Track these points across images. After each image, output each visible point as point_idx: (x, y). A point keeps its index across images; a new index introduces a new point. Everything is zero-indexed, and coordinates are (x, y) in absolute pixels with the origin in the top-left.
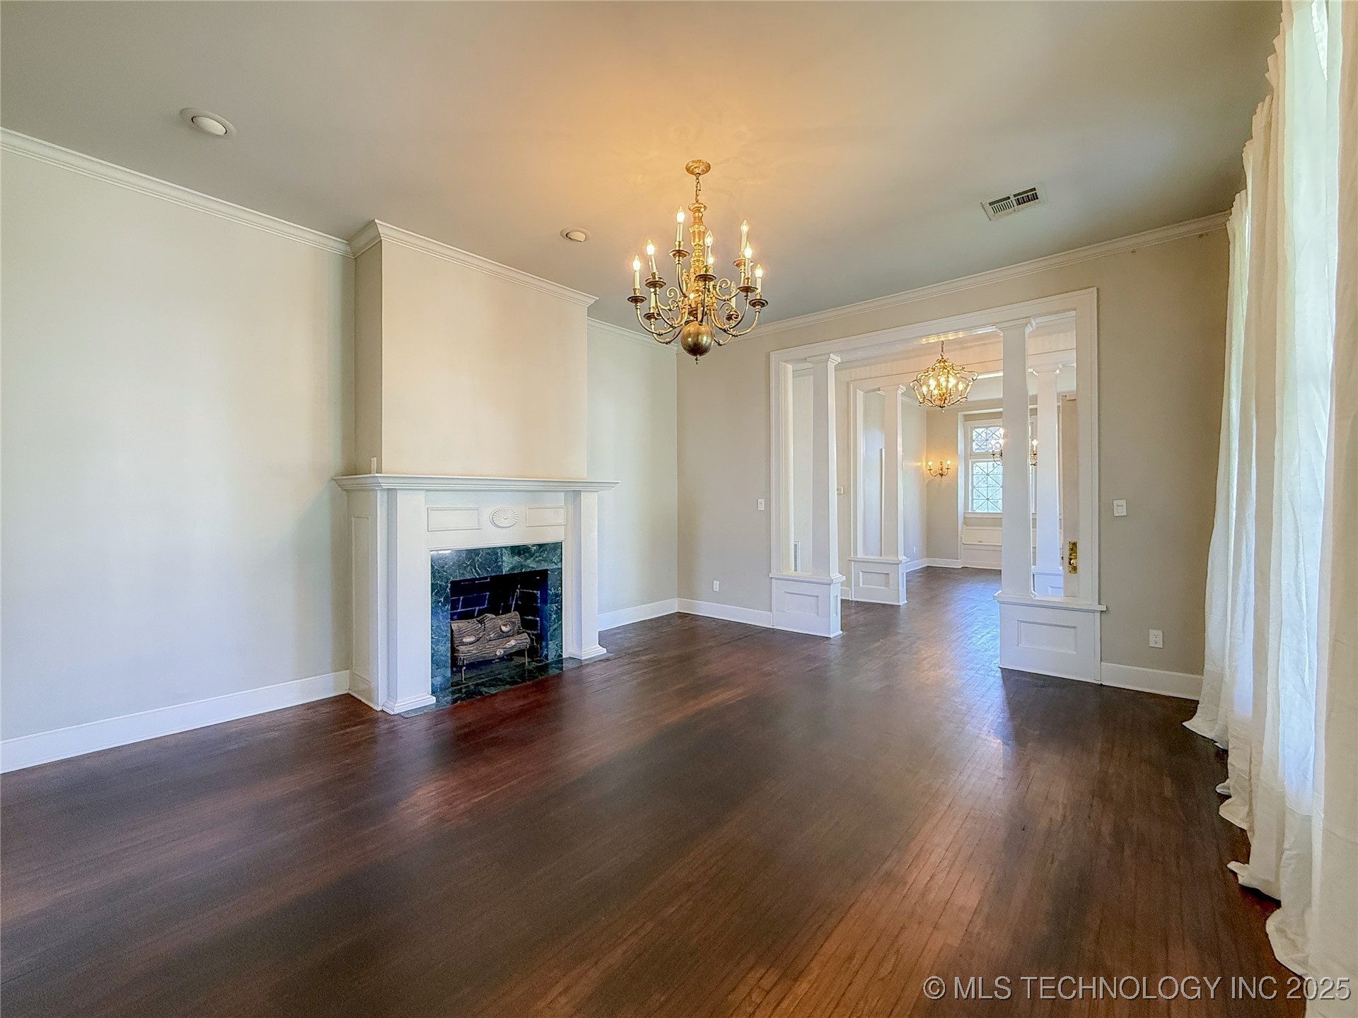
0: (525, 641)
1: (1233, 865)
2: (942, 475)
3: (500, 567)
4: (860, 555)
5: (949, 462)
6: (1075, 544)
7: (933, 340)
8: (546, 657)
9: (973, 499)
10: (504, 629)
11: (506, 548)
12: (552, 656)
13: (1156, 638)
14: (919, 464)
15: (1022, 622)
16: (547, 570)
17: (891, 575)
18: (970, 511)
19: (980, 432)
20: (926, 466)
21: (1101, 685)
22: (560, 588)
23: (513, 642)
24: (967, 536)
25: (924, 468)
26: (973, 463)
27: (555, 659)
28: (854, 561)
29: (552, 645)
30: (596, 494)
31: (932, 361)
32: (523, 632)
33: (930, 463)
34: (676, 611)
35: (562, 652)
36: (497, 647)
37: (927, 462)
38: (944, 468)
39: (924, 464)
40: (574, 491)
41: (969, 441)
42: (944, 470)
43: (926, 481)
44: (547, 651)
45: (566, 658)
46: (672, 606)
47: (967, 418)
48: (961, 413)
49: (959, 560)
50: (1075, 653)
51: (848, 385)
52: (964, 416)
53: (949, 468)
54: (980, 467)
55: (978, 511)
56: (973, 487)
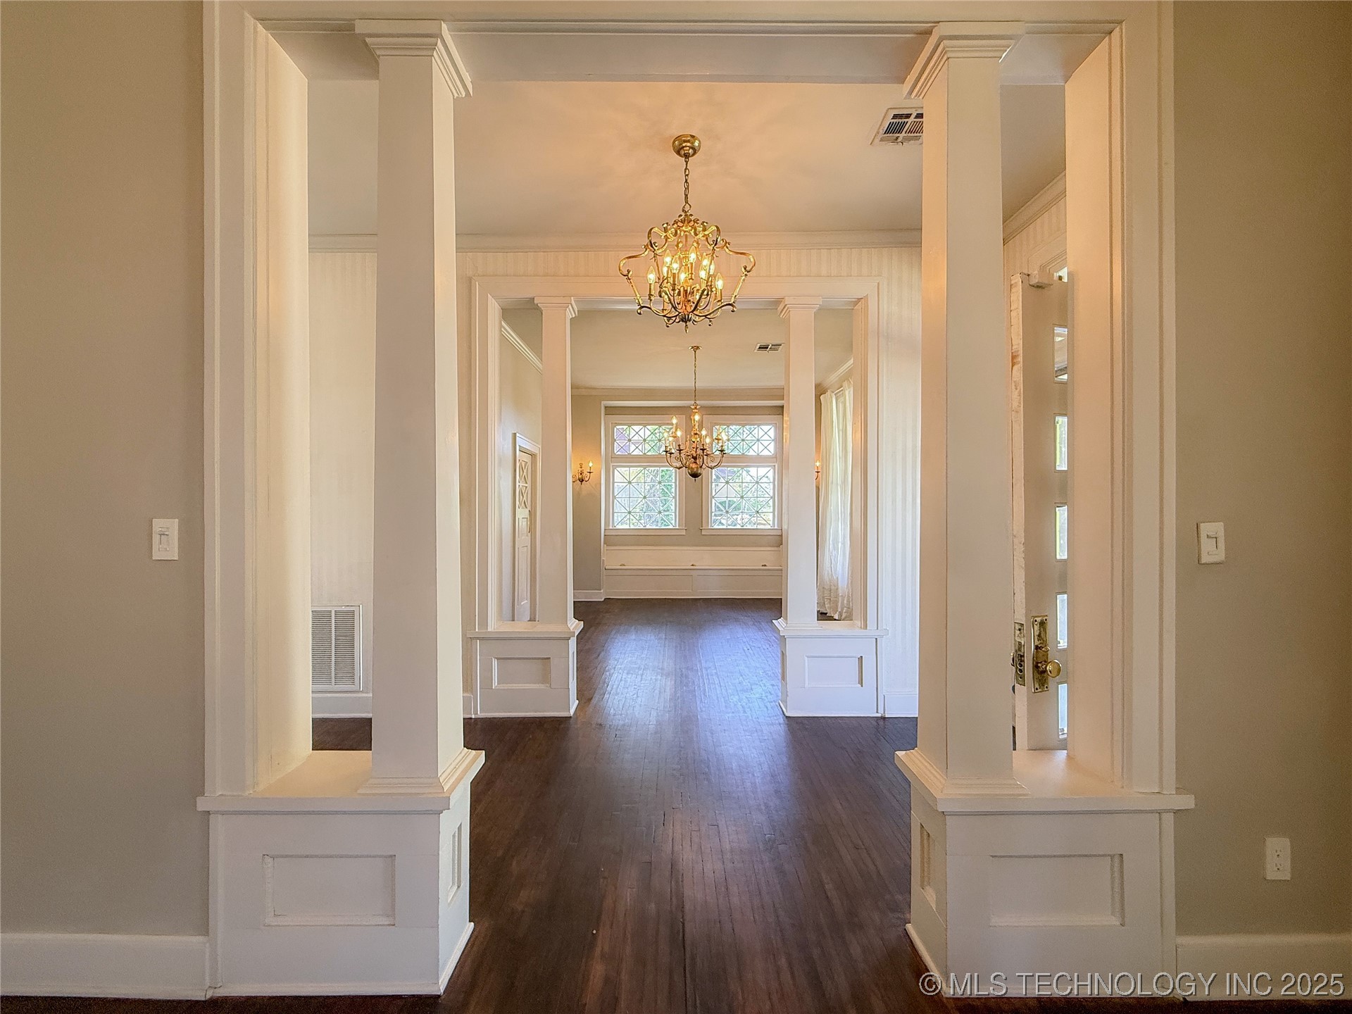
2: (583, 480)
4: (493, 625)
5: (591, 464)
9: (613, 513)
17: (554, 662)
18: (611, 528)
19: (622, 432)
24: (612, 559)
26: (615, 467)
38: (585, 472)
41: (611, 441)
47: (610, 411)
48: (604, 403)
49: (602, 591)
50: (1115, 921)
51: (471, 283)
52: (606, 407)
53: (590, 473)
54: (621, 474)
55: (620, 527)
56: (614, 497)
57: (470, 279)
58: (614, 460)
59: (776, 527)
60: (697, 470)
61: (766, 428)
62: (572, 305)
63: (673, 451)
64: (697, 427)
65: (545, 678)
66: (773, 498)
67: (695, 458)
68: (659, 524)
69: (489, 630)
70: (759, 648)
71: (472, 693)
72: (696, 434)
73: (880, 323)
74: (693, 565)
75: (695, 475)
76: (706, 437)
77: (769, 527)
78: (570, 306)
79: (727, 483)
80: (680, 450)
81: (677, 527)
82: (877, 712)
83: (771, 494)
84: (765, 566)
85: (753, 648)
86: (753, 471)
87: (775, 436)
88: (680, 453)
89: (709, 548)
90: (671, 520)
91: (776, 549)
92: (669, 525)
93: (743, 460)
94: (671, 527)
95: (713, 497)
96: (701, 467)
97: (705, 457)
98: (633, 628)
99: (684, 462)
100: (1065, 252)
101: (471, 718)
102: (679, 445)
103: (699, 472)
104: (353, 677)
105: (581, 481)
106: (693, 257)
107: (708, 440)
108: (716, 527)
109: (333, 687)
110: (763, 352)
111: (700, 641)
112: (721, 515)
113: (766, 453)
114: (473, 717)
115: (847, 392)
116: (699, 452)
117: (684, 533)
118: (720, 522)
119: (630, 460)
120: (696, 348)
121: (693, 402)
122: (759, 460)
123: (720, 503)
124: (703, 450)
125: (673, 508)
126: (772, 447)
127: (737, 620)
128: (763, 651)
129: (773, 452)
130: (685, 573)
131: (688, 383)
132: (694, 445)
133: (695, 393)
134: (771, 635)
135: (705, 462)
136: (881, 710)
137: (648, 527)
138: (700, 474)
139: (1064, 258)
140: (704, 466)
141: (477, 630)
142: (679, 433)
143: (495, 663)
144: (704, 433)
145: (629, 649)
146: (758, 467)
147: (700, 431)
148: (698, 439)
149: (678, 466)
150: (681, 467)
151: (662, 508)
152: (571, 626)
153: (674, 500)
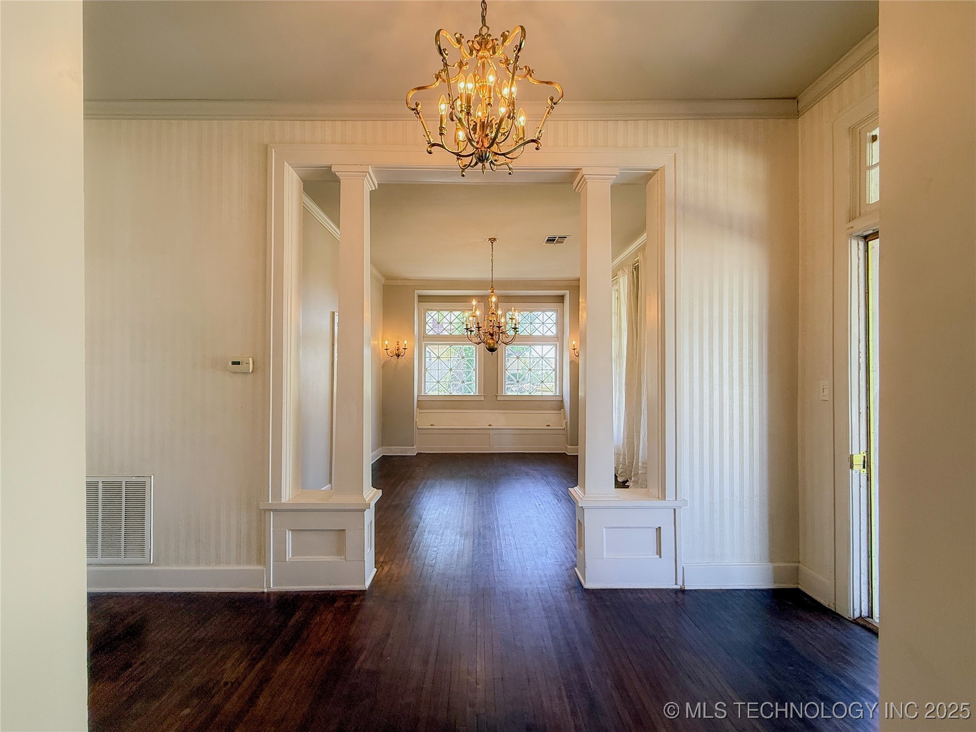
2: (399, 355)
4: (288, 495)
5: (405, 342)
9: (425, 382)
14: (376, 342)
18: (423, 394)
19: (432, 316)
20: (382, 344)
24: (423, 420)
25: (380, 346)
26: (426, 345)
28: (275, 511)
33: (386, 342)
37: (383, 341)
39: (380, 343)
41: (423, 323)
42: (401, 349)
43: (382, 362)
47: (422, 299)
48: (418, 292)
49: (415, 447)
51: (267, 150)
52: (419, 296)
53: (405, 349)
54: (432, 350)
55: (431, 393)
56: (426, 370)
57: (266, 147)
58: (424, 338)
59: (558, 394)
60: (494, 346)
61: (549, 314)
62: (369, 174)
63: (473, 329)
64: (493, 308)
65: (340, 550)
66: (555, 370)
67: (492, 335)
68: (463, 391)
69: (283, 500)
70: (549, 503)
71: (265, 565)
72: (493, 314)
73: (677, 193)
74: (490, 425)
75: (492, 350)
76: (501, 317)
77: (551, 394)
78: (368, 175)
79: (518, 358)
80: (479, 328)
81: (477, 394)
82: (676, 584)
83: (554, 367)
84: (549, 426)
85: (543, 503)
86: (538, 348)
87: (557, 320)
88: (479, 330)
89: (502, 411)
90: (471, 388)
91: (557, 412)
92: (470, 392)
93: (531, 340)
94: (472, 394)
95: (507, 370)
96: (497, 342)
97: (501, 334)
98: (438, 482)
99: (483, 337)
100: (876, 112)
101: (263, 592)
102: (478, 323)
103: (496, 347)
104: (143, 550)
105: (398, 356)
106: (491, 79)
107: (503, 320)
108: (509, 394)
109: (122, 559)
110: (550, 245)
111: (496, 496)
112: (513, 384)
113: (549, 334)
114: (266, 590)
115: (621, 280)
116: (496, 329)
117: (483, 399)
118: (511, 390)
119: (438, 339)
120: (493, 240)
121: (490, 291)
122: (543, 340)
123: (512, 374)
124: (499, 327)
125: (474, 378)
126: (554, 329)
127: (527, 474)
128: (552, 506)
129: (555, 333)
130: (485, 432)
131: (487, 276)
132: (491, 324)
133: (492, 285)
134: (558, 489)
135: (501, 338)
136: (680, 583)
138: (496, 349)
139: (875, 118)
140: (499, 342)
141: (270, 502)
142: (478, 313)
143: (289, 535)
144: (500, 312)
145: (432, 505)
146: (543, 345)
147: (497, 311)
148: (495, 319)
149: (477, 342)
150: (480, 343)
151: (465, 379)
152: (367, 497)
153: (474, 372)
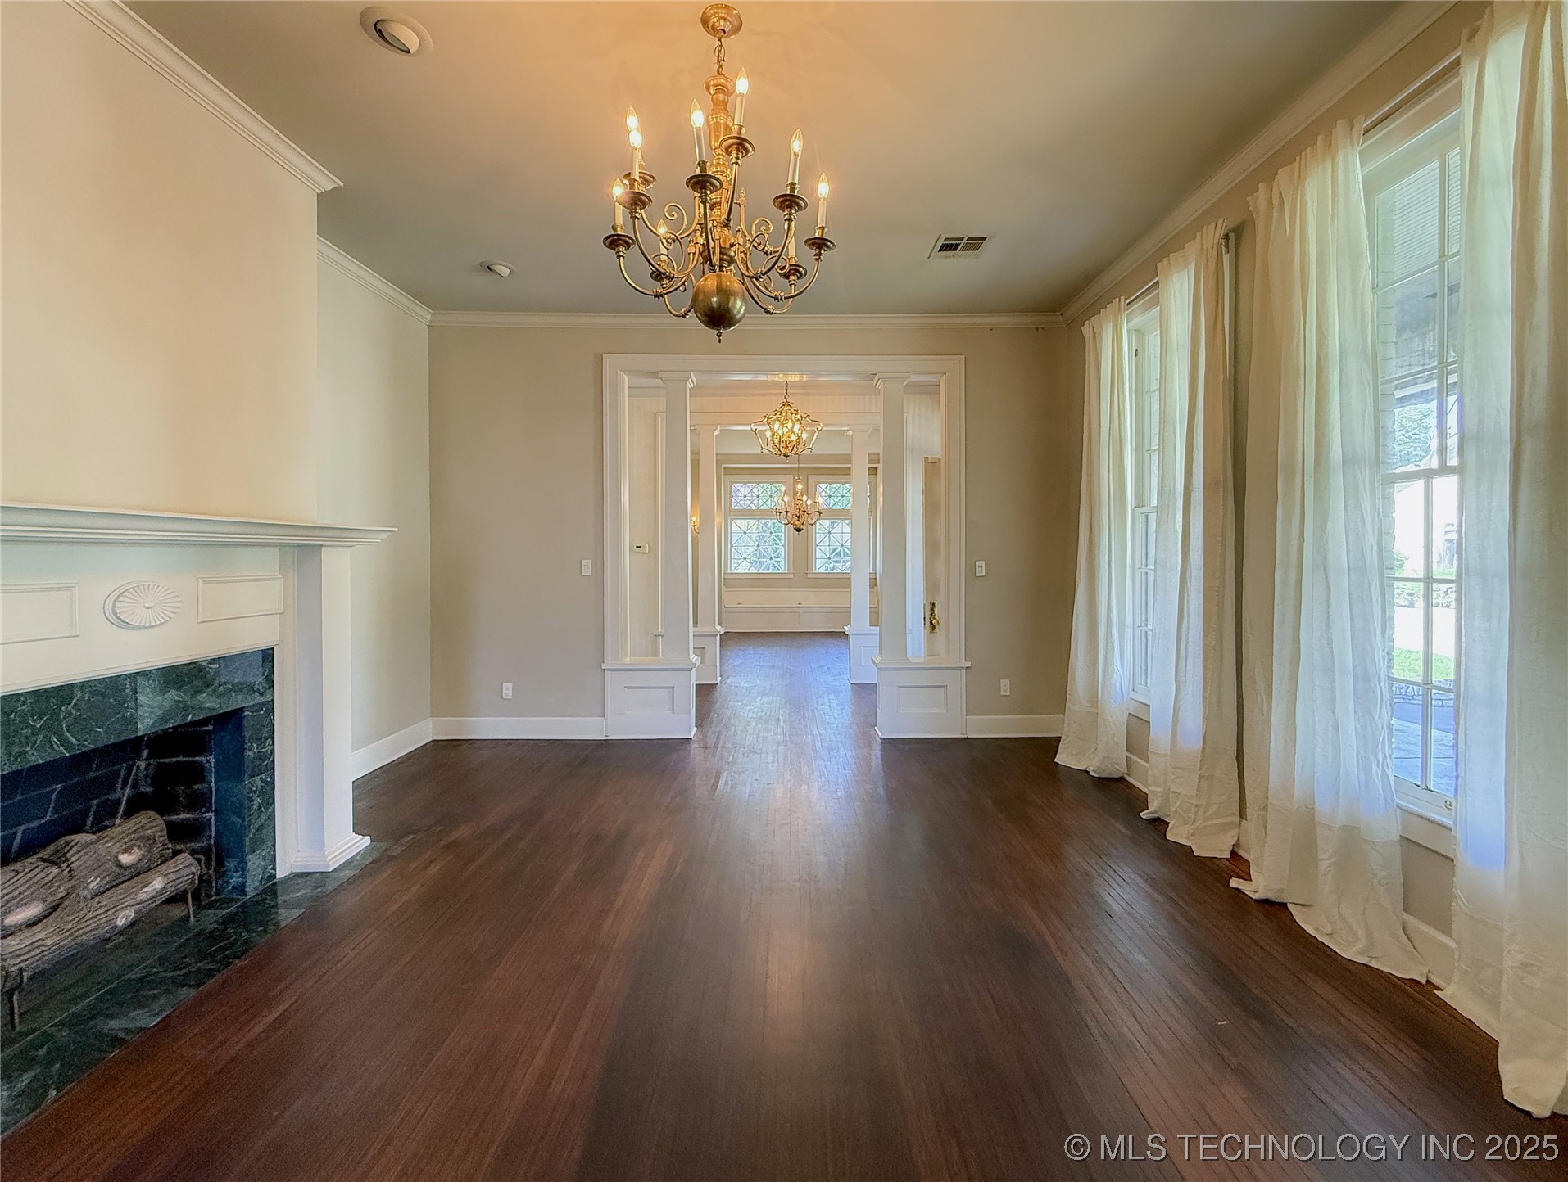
0: (188, 871)
1: (1234, 883)
3: (132, 721)
6: (934, 604)
7: (779, 377)
8: (241, 889)
9: (731, 559)
10: (126, 859)
11: (145, 674)
12: (253, 886)
13: (1005, 686)
15: (900, 687)
16: (242, 710)
19: (736, 489)
21: (968, 738)
22: (269, 741)
23: (157, 884)
24: (730, 598)
26: (733, 520)
27: (261, 888)
29: (254, 862)
30: (348, 550)
31: (775, 402)
32: (176, 853)
34: (431, 739)
35: (274, 869)
36: (117, 907)
40: (299, 546)
41: (729, 496)
44: (243, 876)
45: (287, 879)
46: (424, 732)
47: (728, 472)
48: (723, 466)
50: (945, 711)
51: (655, 417)
52: (725, 468)
54: (738, 525)
55: (737, 571)
56: (732, 546)
57: (655, 414)
58: (731, 513)
60: (800, 526)
63: (781, 511)
64: (799, 495)
67: (798, 517)
68: (771, 570)
72: (799, 499)
74: (799, 604)
75: (798, 530)
76: (806, 501)
79: (828, 533)
80: (787, 511)
81: (787, 572)
88: (786, 513)
89: (813, 590)
90: (781, 566)
92: (779, 570)
93: (843, 514)
94: (781, 571)
95: (816, 548)
96: (803, 524)
97: (806, 517)
99: (791, 520)
102: (786, 507)
103: (802, 527)
107: (808, 504)
108: (820, 571)
116: (802, 513)
117: (792, 576)
118: (822, 568)
119: (746, 513)
121: (799, 467)
123: (822, 552)
124: (804, 511)
125: (783, 554)
130: (793, 610)
132: (797, 507)
135: (806, 520)
137: (761, 571)
138: (803, 530)
140: (805, 524)
142: (786, 498)
144: (805, 498)
147: (802, 497)
148: (801, 503)
149: (786, 523)
150: (788, 524)
151: (773, 556)
153: (783, 550)
